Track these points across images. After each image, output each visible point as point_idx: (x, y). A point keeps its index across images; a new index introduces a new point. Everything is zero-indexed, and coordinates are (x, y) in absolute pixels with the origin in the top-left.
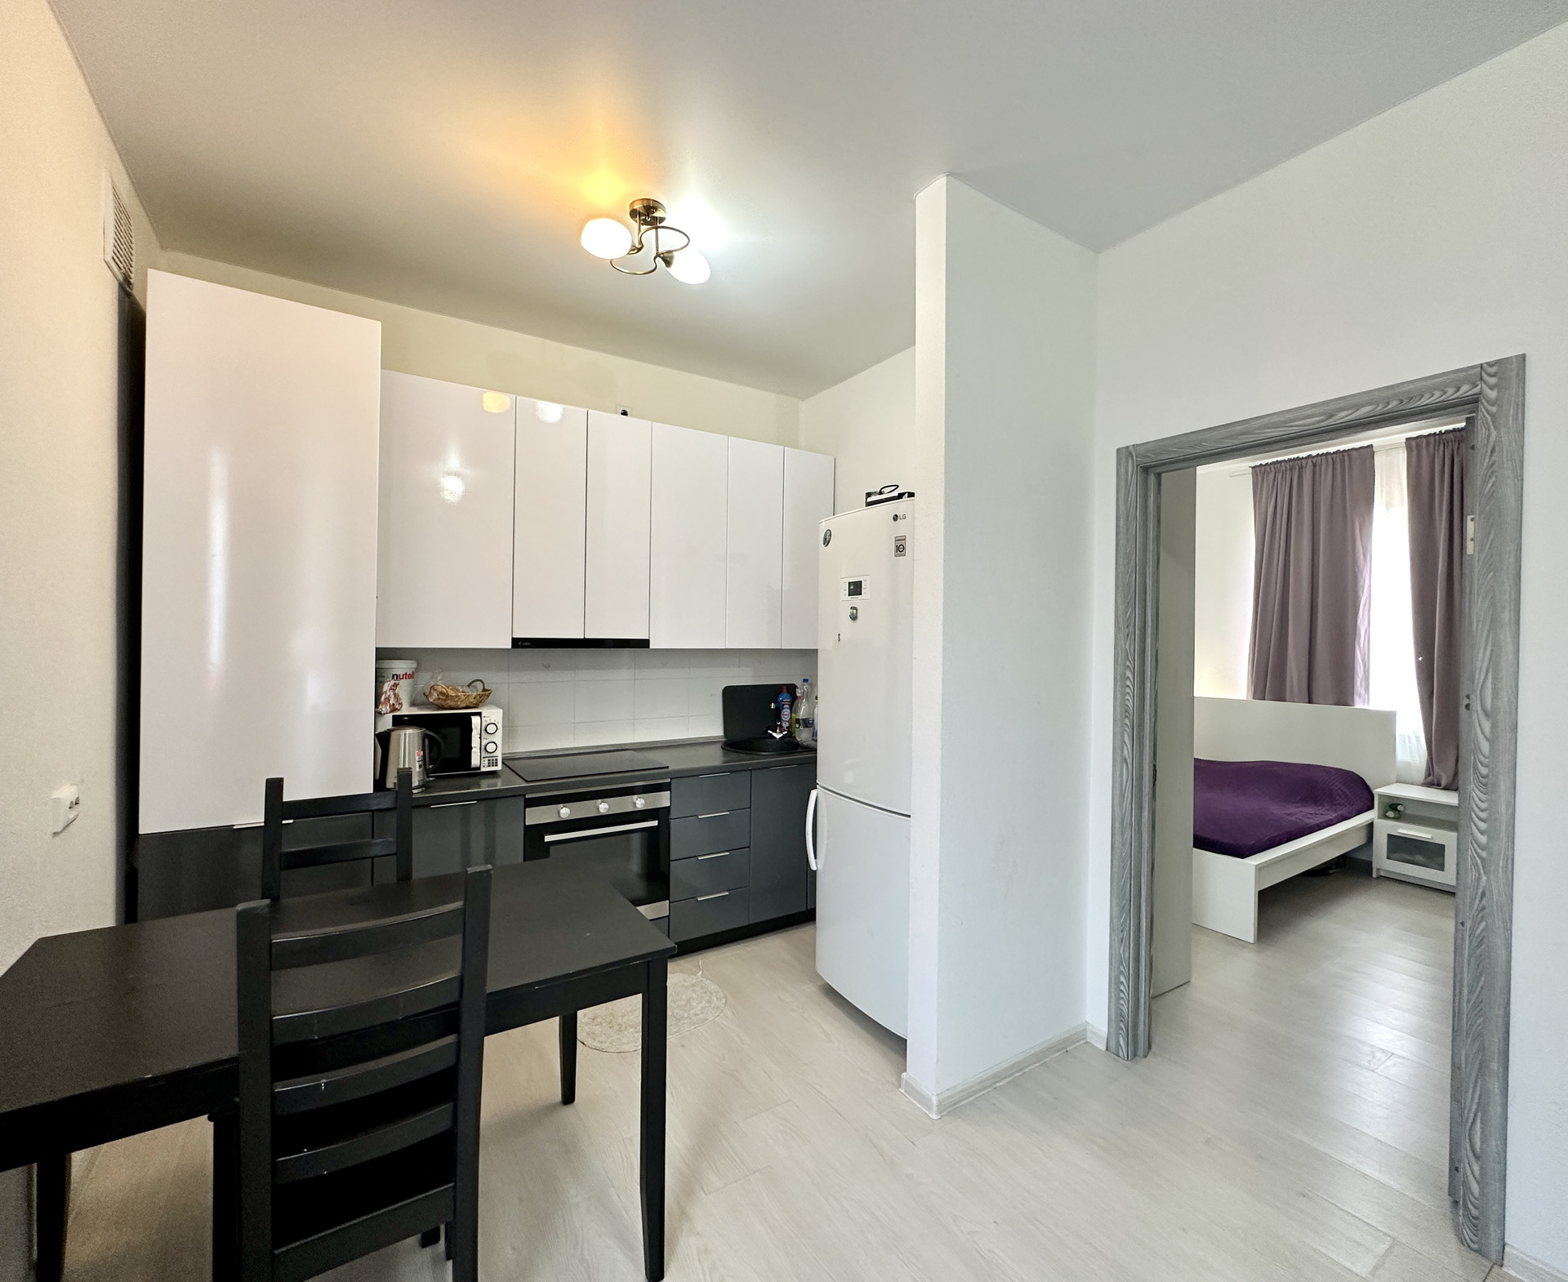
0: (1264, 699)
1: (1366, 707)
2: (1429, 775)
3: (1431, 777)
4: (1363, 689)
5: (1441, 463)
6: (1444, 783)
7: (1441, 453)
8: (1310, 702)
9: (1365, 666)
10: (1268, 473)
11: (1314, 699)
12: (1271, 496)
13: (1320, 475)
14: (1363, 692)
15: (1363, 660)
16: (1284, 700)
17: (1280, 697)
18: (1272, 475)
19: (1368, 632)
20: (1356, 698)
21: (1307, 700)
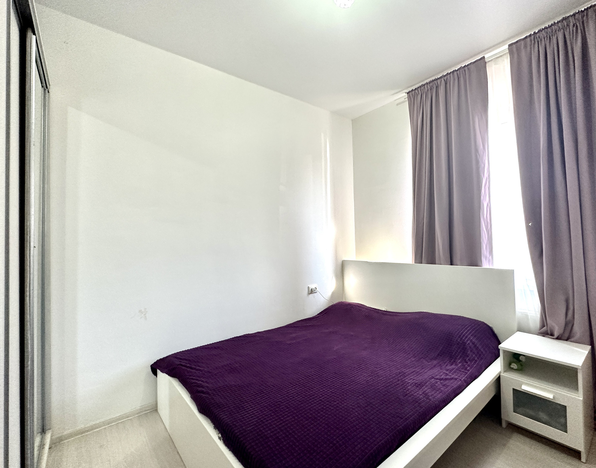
0: (422, 263)
1: (491, 267)
2: (543, 326)
3: (545, 328)
4: (488, 252)
5: (537, 58)
6: (556, 334)
7: (536, 49)
8: (452, 264)
9: (488, 234)
10: (417, 95)
11: (455, 261)
12: (420, 110)
13: (450, 89)
14: (488, 255)
15: (487, 229)
16: (435, 263)
17: (432, 261)
18: (419, 96)
19: (489, 206)
20: (483, 259)
21: (450, 263)
